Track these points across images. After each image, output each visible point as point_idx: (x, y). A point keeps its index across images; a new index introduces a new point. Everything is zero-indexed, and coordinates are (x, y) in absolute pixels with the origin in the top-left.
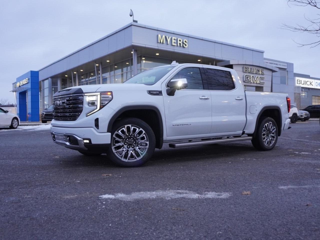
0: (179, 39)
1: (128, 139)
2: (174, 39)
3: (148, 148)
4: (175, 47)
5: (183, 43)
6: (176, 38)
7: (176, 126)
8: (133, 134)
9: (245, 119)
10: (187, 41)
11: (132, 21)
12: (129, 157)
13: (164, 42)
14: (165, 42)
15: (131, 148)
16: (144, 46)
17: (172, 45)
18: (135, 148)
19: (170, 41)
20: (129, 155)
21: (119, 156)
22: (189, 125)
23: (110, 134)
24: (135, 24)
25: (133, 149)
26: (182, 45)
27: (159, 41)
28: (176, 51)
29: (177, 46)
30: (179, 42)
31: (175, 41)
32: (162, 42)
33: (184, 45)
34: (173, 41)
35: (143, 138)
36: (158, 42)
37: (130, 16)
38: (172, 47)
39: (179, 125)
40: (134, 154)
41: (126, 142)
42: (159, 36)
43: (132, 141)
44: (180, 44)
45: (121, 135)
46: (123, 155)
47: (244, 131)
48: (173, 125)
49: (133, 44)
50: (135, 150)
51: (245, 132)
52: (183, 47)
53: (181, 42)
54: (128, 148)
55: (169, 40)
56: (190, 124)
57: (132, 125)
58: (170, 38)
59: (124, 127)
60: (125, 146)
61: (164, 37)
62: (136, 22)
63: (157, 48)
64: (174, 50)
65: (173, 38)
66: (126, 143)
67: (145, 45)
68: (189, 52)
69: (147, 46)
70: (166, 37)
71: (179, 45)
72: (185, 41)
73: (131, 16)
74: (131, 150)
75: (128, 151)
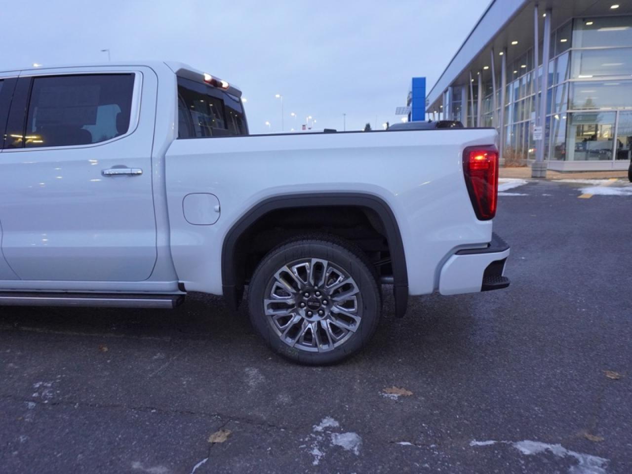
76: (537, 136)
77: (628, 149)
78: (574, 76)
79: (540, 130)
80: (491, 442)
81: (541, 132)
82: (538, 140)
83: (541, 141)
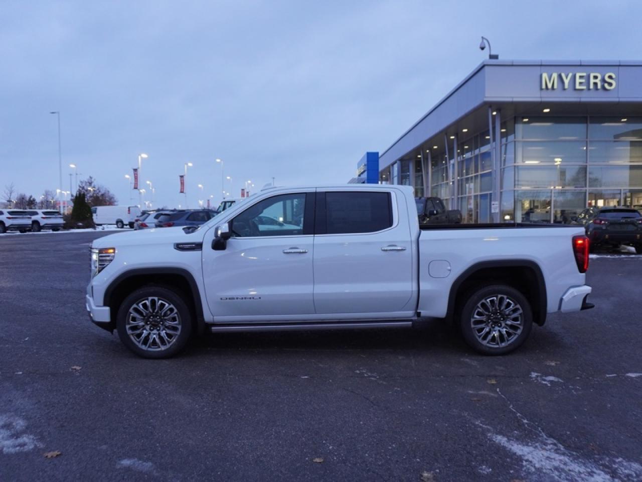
0: (592, 75)
1: (152, 317)
2: (581, 77)
3: (179, 336)
4: (584, 91)
5: (603, 81)
6: (584, 74)
7: (228, 300)
8: (160, 311)
9: (415, 288)
10: (614, 76)
11: (488, 57)
12: (150, 344)
13: (555, 86)
14: (558, 86)
15: (155, 331)
16: (510, 100)
17: (575, 89)
18: (160, 332)
19: (569, 83)
20: (151, 341)
21: (136, 340)
22: (257, 299)
23: (107, 308)
24: (494, 61)
25: (158, 332)
26: (599, 86)
27: (544, 86)
28: (583, 100)
29: (589, 89)
30: (592, 81)
31: (583, 81)
32: (550, 86)
33: (606, 86)
34: (578, 80)
35: (174, 319)
36: (541, 89)
37: (480, 50)
38: (576, 94)
39: (233, 299)
40: (157, 340)
41: (149, 321)
42: (545, 76)
43: (159, 320)
44: (595, 84)
45: (141, 310)
46: (141, 339)
47: (418, 311)
48: (221, 299)
49: (486, 99)
50: (159, 334)
51: (420, 313)
52: (604, 88)
53: (598, 81)
54: (150, 330)
55: (566, 81)
56: (260, 298)
57: (159, 298)
58: (570, 75)
59: (147, 299)
60: (148, 327)
61: (555, 76)
62: (496, 57)
63: (539, 100)
64: (580, 98)
65: (578, 75)
66: (149, 323)
67: (513, 98)
68: (619, 98)
69: (515, 100)
70: (560, 77)
71: (592, 86)
72: (610, 77)
73: (482, 49)
74: (154, 334)
75: (149, 334)
76: (495, 208)
77: (561, 220)
78: (518, 161)
79: (496, 204)
80: (615, 375)
81: (497, 206)
82: (495, 213)
83: (497, 213)
